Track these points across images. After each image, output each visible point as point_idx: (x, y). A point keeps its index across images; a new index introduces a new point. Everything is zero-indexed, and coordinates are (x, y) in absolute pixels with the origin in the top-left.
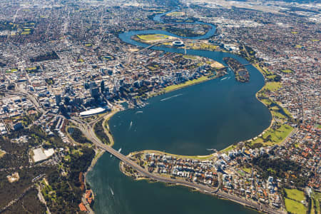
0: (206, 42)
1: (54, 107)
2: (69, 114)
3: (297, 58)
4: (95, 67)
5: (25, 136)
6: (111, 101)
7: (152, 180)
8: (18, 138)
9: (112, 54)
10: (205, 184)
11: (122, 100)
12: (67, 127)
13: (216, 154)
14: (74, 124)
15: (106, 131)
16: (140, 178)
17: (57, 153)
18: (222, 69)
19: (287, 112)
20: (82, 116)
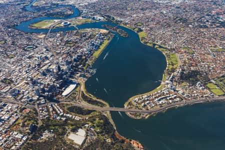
0: (81, 18)
1: (38, 99)
2: (55, 98)
3: (135, 15)
4: (30, 58)
5: (46, 131)
7: (154, 114)
8: (42, 136)
9: (30, 43)
10: (177, 102)
11: (78, 74)
12: (66, 108)
13: (163, 83)
14: (67, 105)
15: (95, 99)
16: (147, 117)
17: (87, 130)
18: (109, 32)
19: (163, 46)
20: (66, 96)
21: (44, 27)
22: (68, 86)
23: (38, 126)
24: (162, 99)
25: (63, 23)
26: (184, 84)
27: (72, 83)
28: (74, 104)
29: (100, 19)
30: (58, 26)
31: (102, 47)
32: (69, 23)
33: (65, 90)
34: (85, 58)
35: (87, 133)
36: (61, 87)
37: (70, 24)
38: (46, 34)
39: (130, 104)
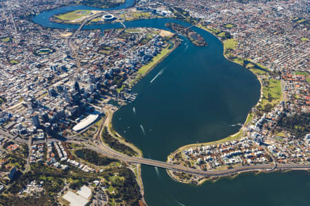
0: (134, 10)
1: (35, 132)
2: (60, 133)
3: (225, 11)
4: (39, 66)
5: (34, 183)
6: (94, 102)
7: (214, 179)
8: (25, 188)
9: (46, 45)
10: (261, 163)
11: (106, 98)
12: (73, 151)
13: (243, 129)
14: (77, 145)
15: (122, 141)
16: (201, 182)
17: (95, 189)
18: (174, 36)
19: (262, 66)
20: (78, 131)
21: (74, 21)
22: (86, 116)
23: (24, 172)
24: (236, 155)
25: (103, 17)
26: (281, 134)
27: (92, 111)
28: (88, 146)
29: (165, 14)
30: (95, 20)
31: (156, 60)
32: (113, 17)
33: (79, 121)
34: (125, 75)
35: (94, 194)
36: (74, 116)
37: (115, 19)
38: (74, 31)
39: (178, 157)
